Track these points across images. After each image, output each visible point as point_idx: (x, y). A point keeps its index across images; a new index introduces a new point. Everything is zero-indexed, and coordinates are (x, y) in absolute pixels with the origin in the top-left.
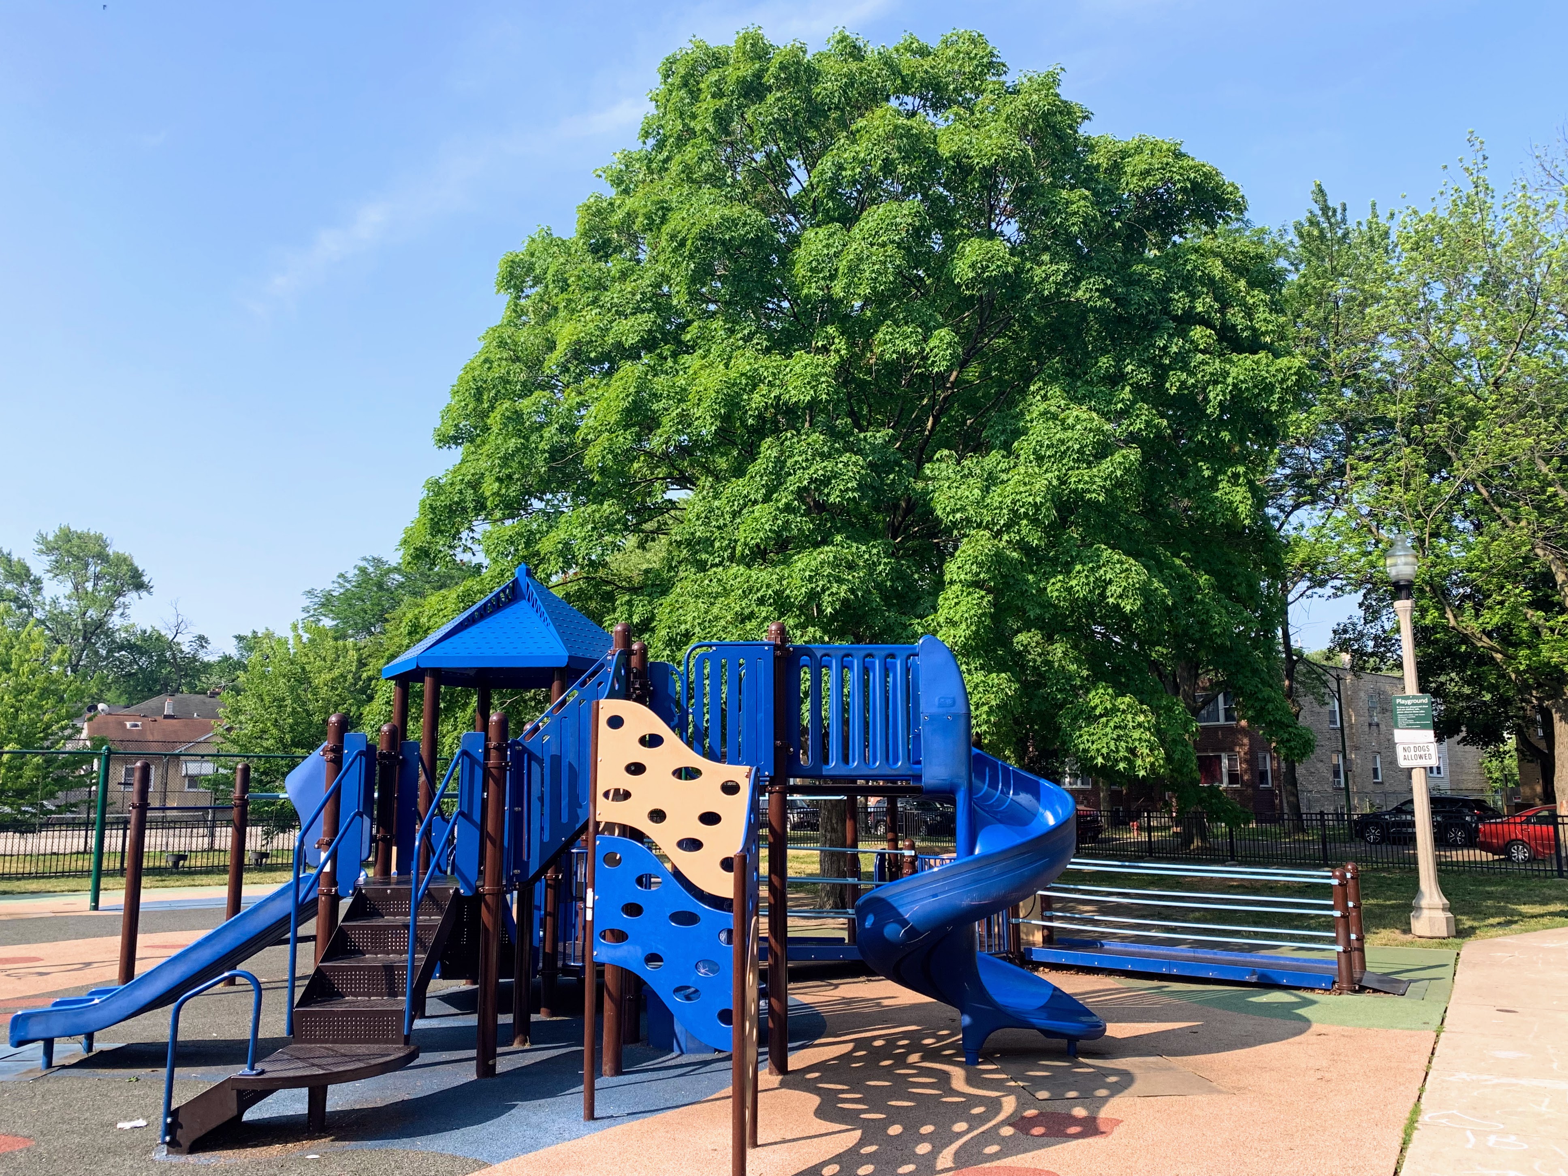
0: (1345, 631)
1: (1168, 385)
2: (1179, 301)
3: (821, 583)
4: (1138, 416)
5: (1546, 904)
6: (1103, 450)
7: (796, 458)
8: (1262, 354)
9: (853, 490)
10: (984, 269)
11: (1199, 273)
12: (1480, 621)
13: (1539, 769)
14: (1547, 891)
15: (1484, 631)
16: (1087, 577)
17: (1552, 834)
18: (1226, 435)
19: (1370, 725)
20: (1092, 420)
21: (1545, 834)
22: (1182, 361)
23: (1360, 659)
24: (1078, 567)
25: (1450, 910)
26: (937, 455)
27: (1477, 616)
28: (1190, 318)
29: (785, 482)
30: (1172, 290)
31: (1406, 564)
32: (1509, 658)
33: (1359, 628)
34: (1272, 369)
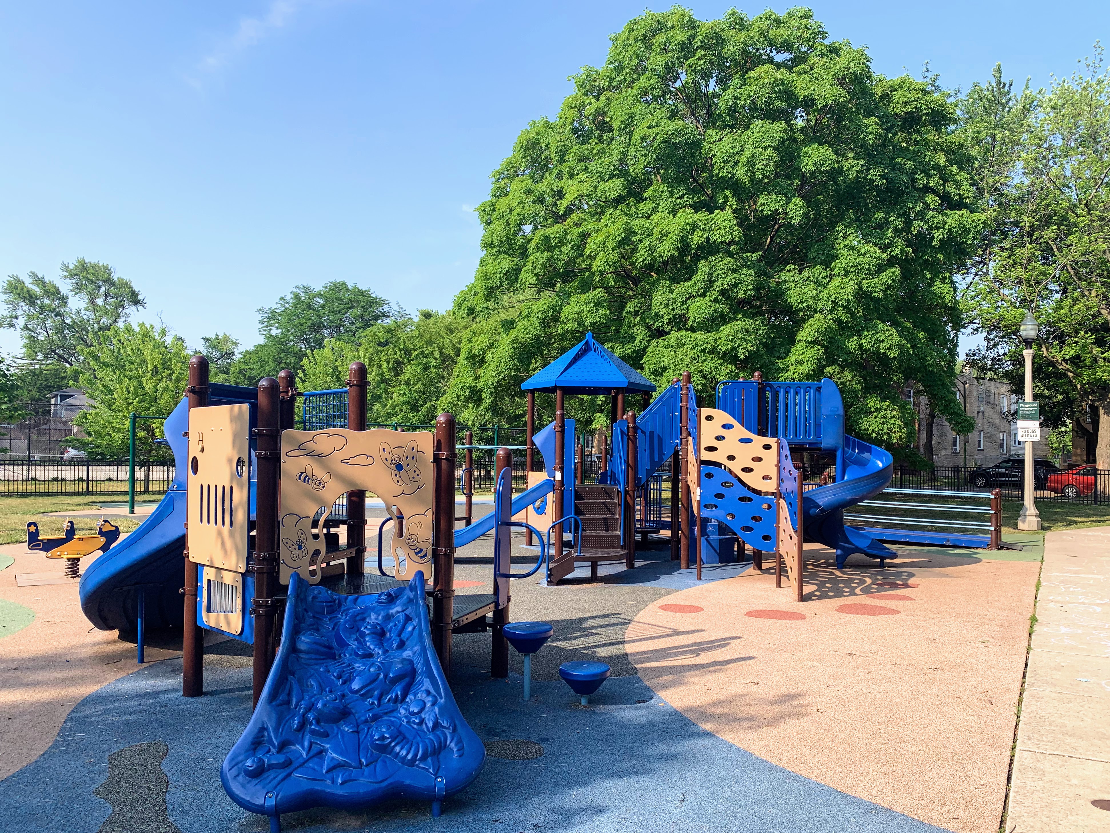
0: (974, 355)
1: (912, 229)
2: (921, 179)
3: (738, 342)
4: (896, 247)
5: (1088, 517)
6: (880, 269)
7: (719, 272)
8: (964, 211)
9: (751, 290)
10: (822, 165)
11: (932, 163)
12: (1062, 353)
13: (1085, 442)
14: (1089, 511)
15: (1064, 360)
16: (870, 338)
17: (1093, 481)
18: (941, 256)
19: (978, 412)
20: (875, 252)
21: (1089, 481)
22: (921, 216)
23: (983, 372)
24: (866, 333)
25: (1039, 516)
26: (788, 268)
27: (1061, 350)
28: (927, 189)
29: (713, 286)
30: (917, 173)
31: (1032, 329)
32: (1076, 375)
33: (983, 353)
34: (970, 220)
